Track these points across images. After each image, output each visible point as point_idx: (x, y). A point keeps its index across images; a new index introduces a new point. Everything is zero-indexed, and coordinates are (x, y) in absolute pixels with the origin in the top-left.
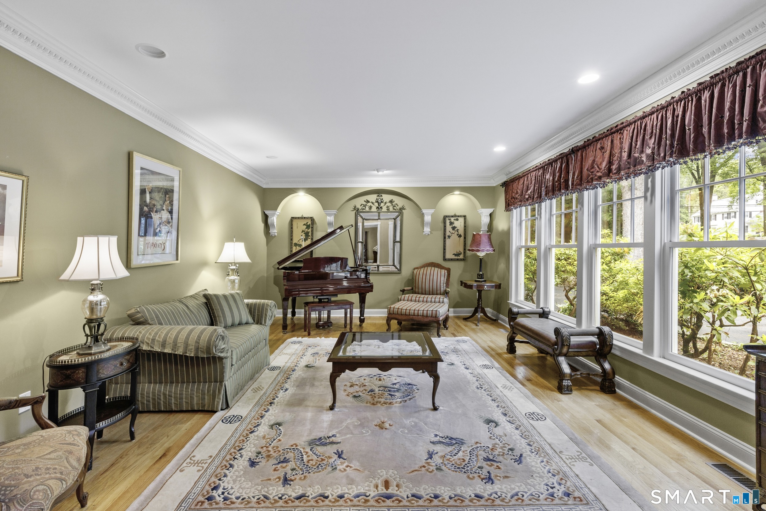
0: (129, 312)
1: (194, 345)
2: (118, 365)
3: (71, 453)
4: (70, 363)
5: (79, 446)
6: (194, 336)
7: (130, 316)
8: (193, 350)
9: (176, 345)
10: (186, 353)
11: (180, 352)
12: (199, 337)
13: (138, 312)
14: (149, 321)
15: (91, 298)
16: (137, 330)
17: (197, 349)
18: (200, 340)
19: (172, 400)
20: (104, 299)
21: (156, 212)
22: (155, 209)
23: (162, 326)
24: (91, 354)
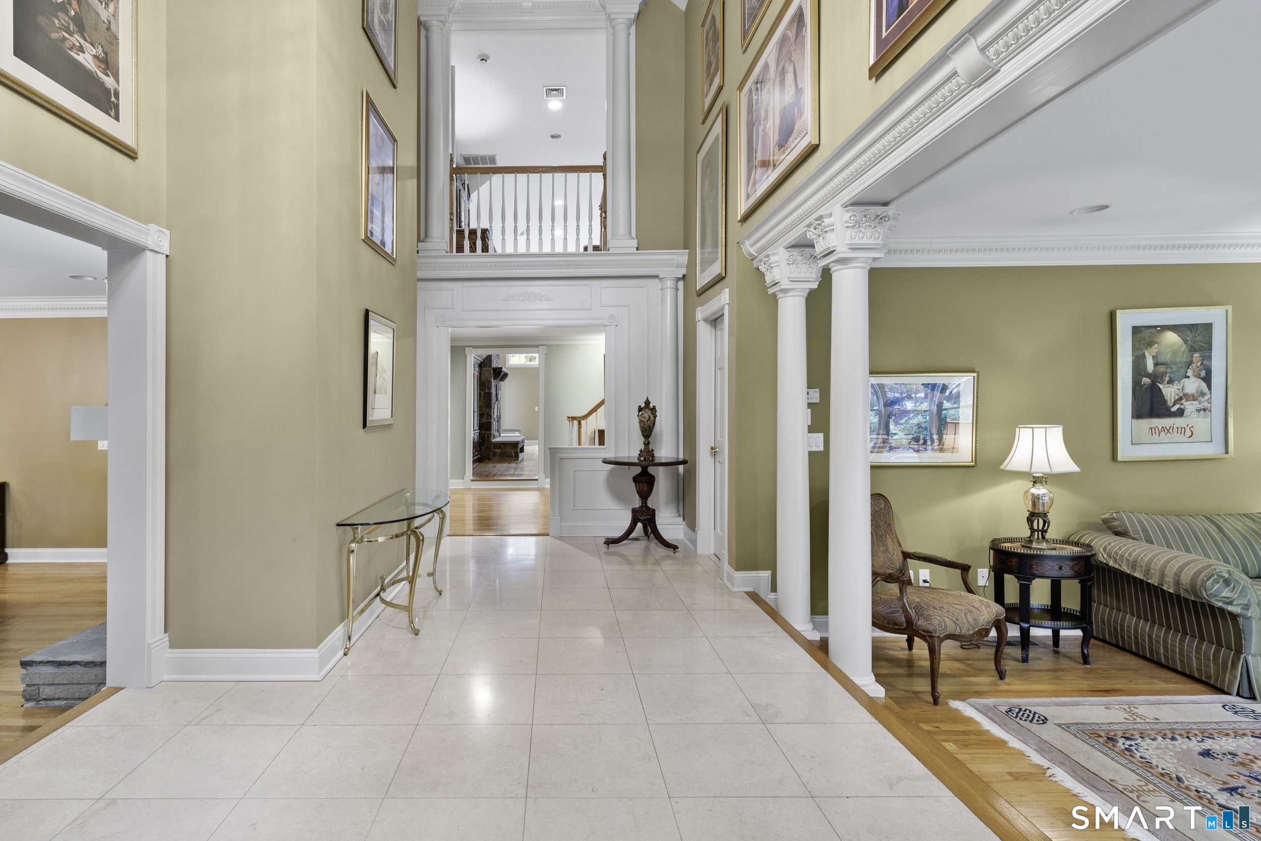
0: (1102, 517)
1: (1172, 577)
2: (1056, 568)
3: (971, 612)
4: (1013, 550)
5: (981, 612)
6: (1174, 566)
7: (1105, 521)
8: (1172, 584)
9: (1149, 571)
10: (1163, 585)
11: (1154, 581)
12: (1181, 569)
13: (1114, 518)
14: (1131, 533)
15: (1034, 491)
16: (1107, 541)
17: (1177, 584)
18: (1181, 573)
19: (1160, 648)
20: (1047, 494)
21: (1171, 382)
22: (1167, 379)
23: (1151, 546)
24: (1030, 548)
